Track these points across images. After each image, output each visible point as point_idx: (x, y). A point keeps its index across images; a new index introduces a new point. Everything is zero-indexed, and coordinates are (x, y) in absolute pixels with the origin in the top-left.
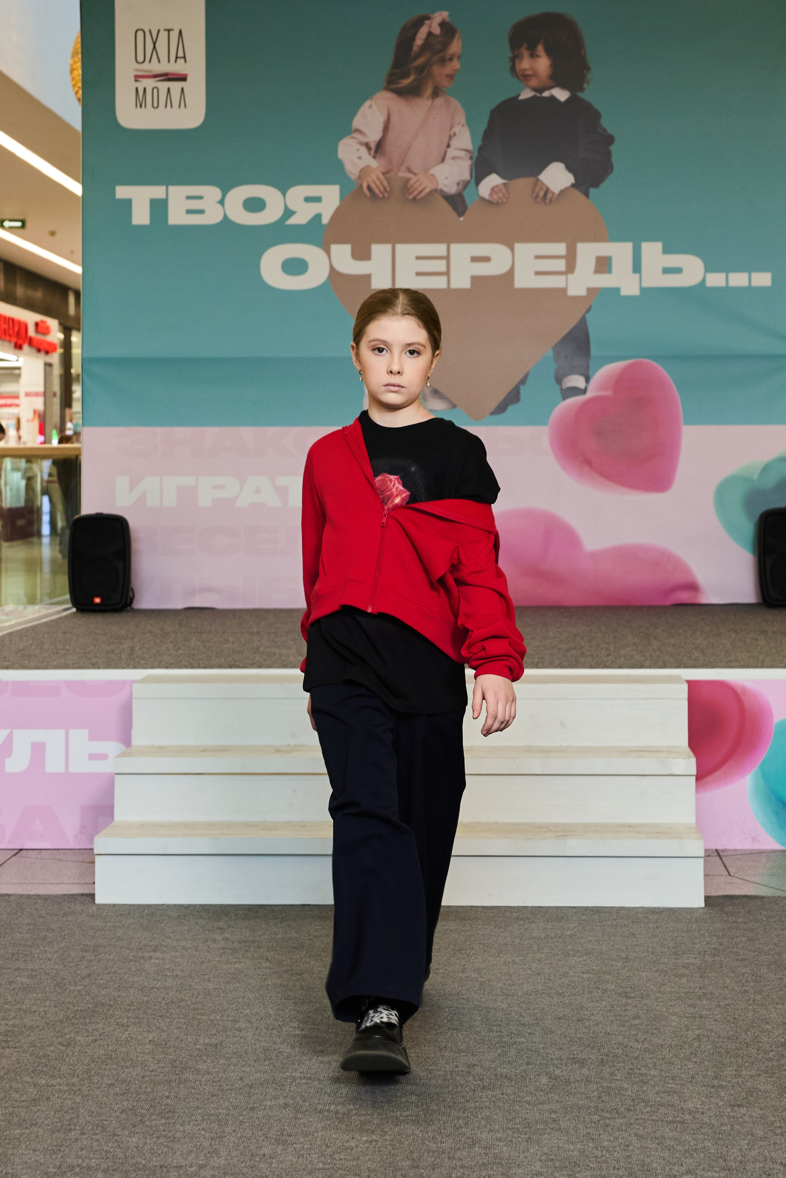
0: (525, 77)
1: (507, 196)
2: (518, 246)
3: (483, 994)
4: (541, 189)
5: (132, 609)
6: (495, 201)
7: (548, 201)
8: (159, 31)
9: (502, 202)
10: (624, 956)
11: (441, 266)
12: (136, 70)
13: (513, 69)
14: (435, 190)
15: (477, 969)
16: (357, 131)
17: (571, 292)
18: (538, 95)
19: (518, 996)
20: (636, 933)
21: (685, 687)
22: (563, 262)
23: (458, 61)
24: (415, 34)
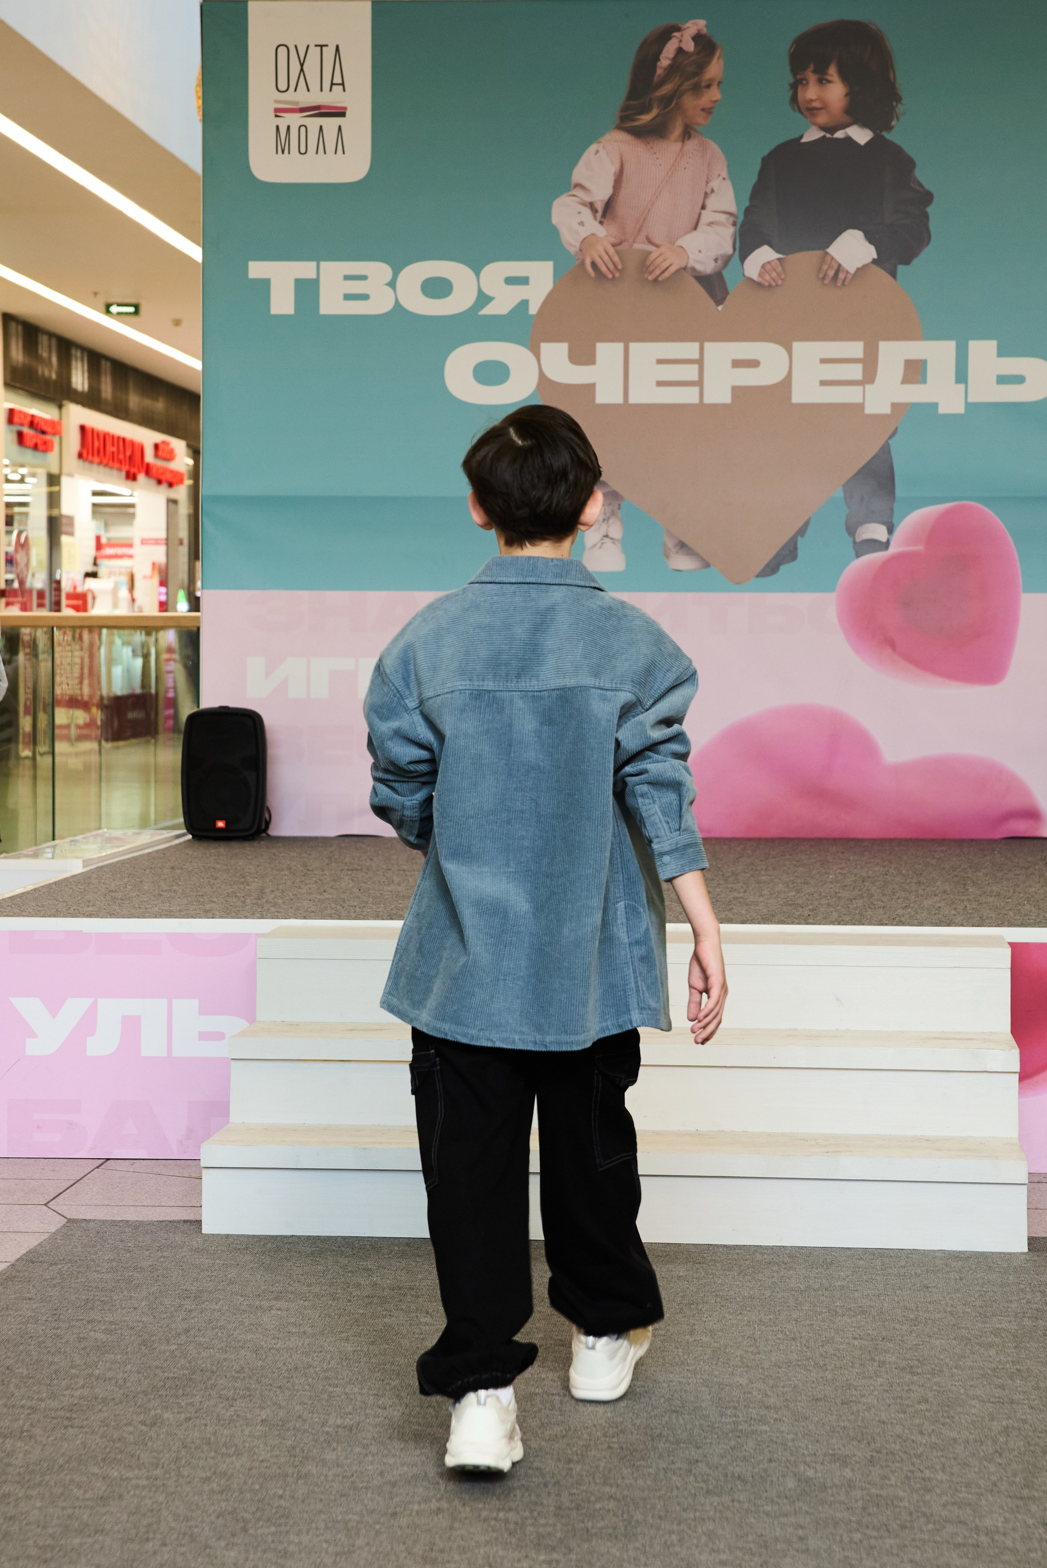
0: (810, 111)
1: (783, 276)
2: (797, 346)
3: (717, 1364)
4: (830, 267)
5: (268, 835)
6: (767, 284)
7: (839, 284)
8: (308, 46)
9: (777, 285)
10: (912, 1316)
11: (690, 373)
12: (276, 101)
13: (794, 99)
14: (685, 268)
15: (711, 1331)
16: (577, 185)
17: (869, 410)
18: (828, 136)
19: (763, 1368)
20: (930, 1285)
21: (1008, 951)
22: (859, 367)
23: (718, 88)
24: (660, 52)
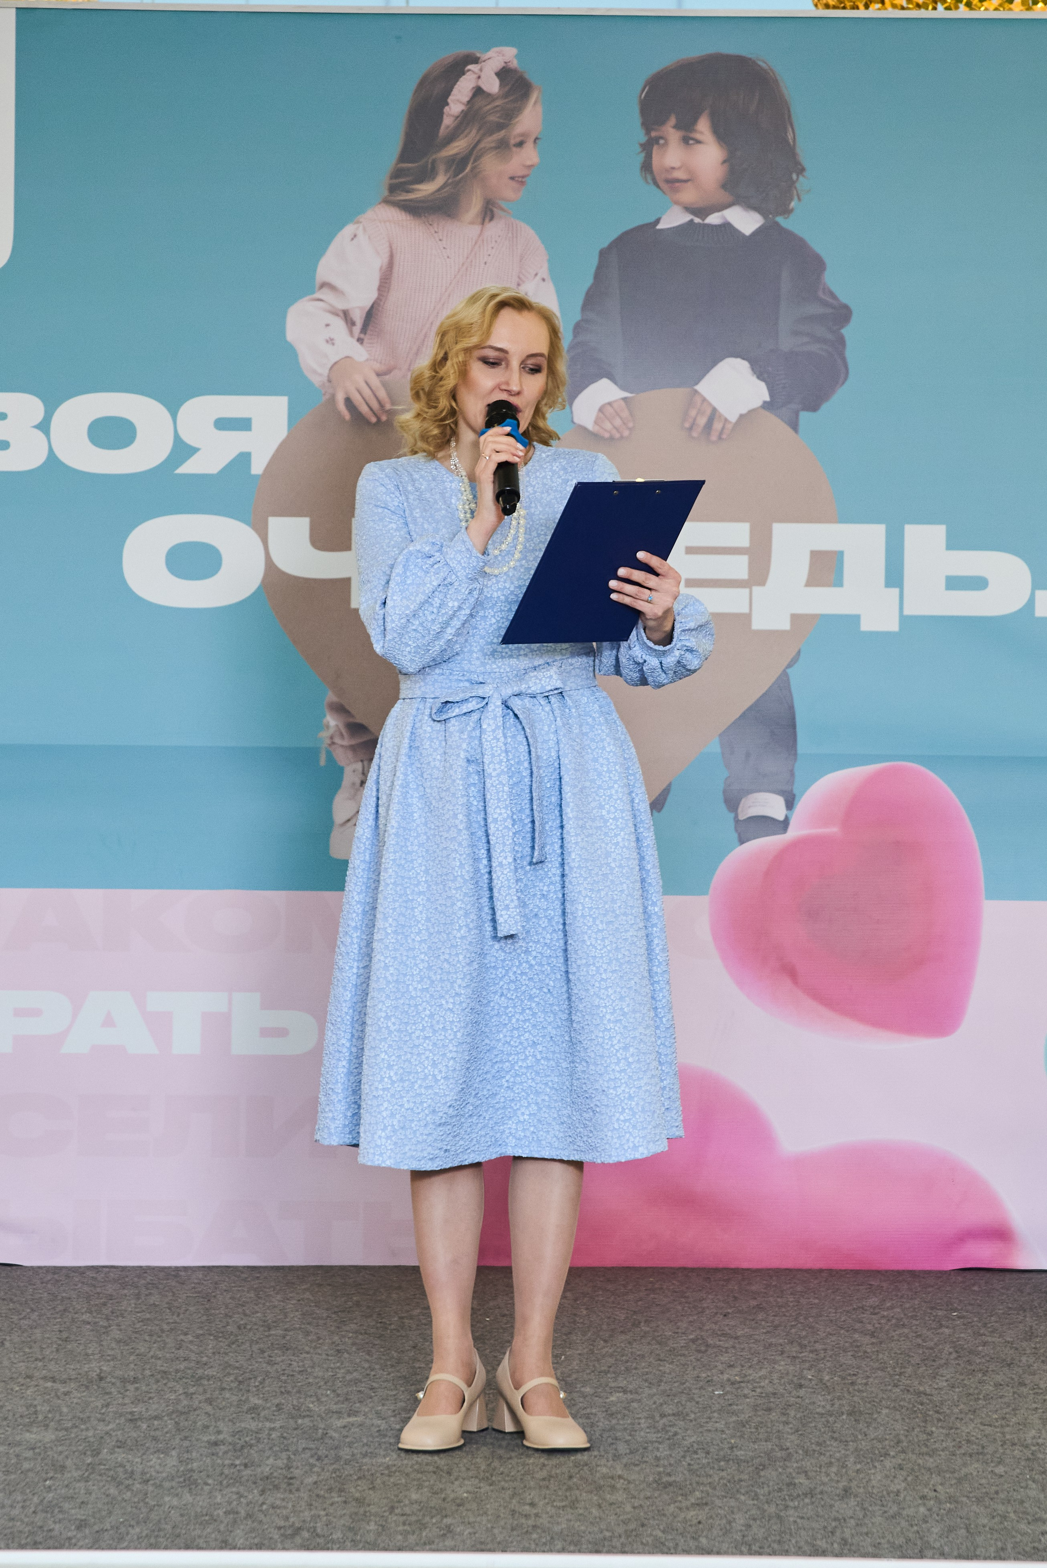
0: (670, 185)
1: (631, 425)
4: (700, 412)
6: (607, 435)
7: (714, 437)
9: (622, 437)
13: (647, 167)
16: (324, 285)
17: (757, 624)
18: (697, 220)
22: (743, 561)
23: (534, 147)
24: (448, 92)
